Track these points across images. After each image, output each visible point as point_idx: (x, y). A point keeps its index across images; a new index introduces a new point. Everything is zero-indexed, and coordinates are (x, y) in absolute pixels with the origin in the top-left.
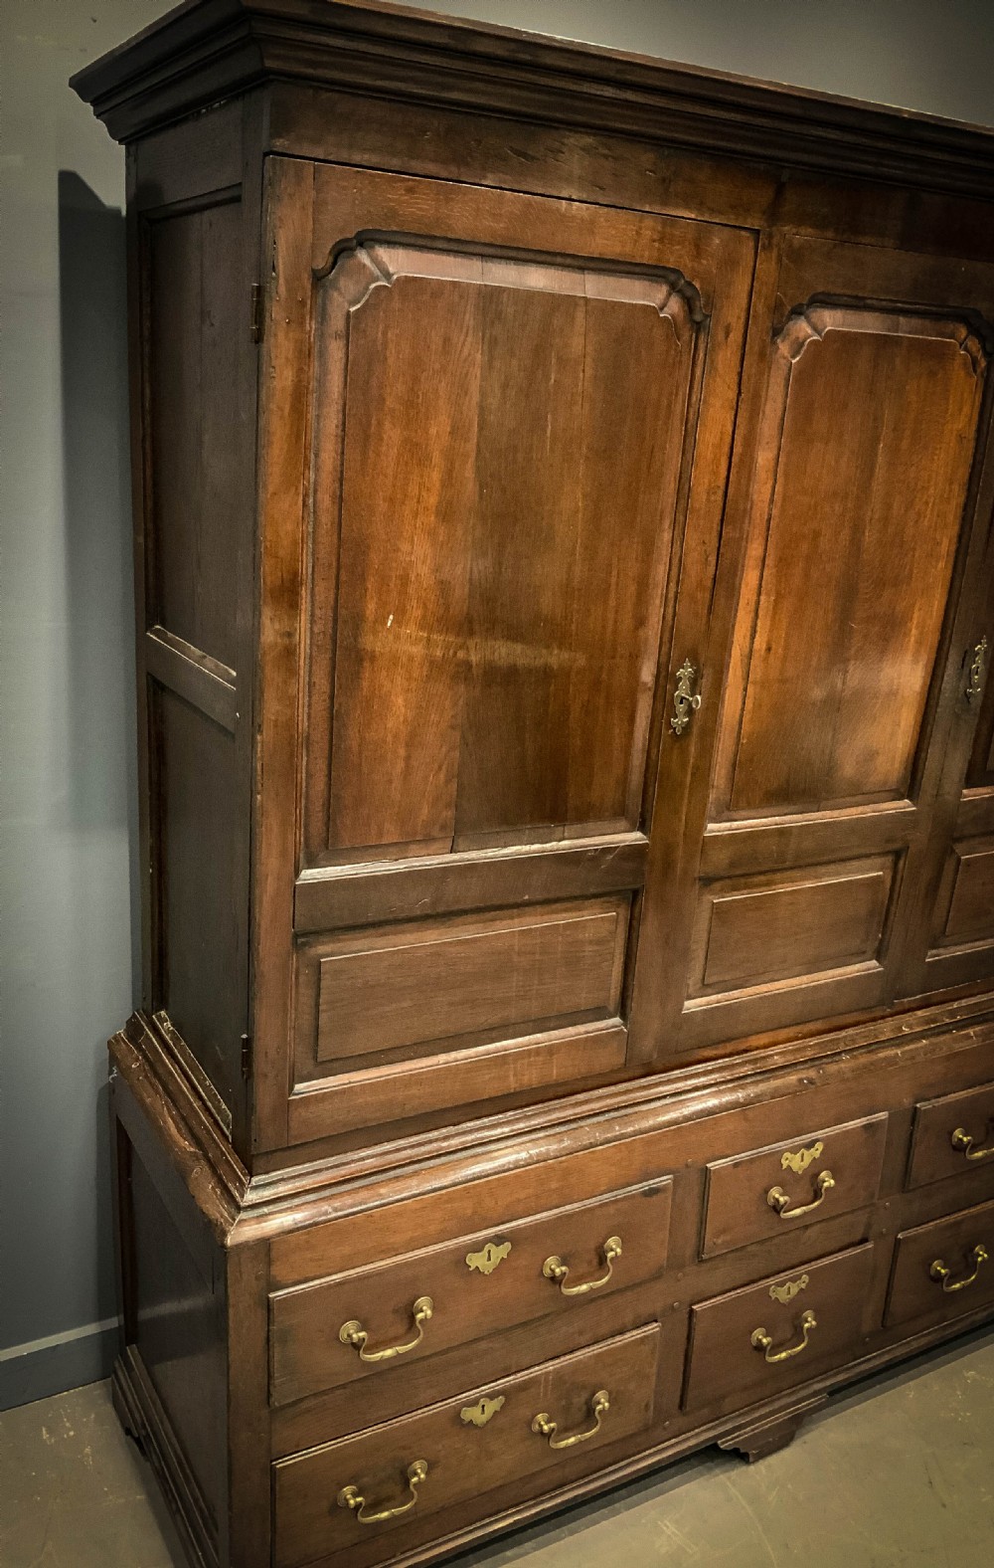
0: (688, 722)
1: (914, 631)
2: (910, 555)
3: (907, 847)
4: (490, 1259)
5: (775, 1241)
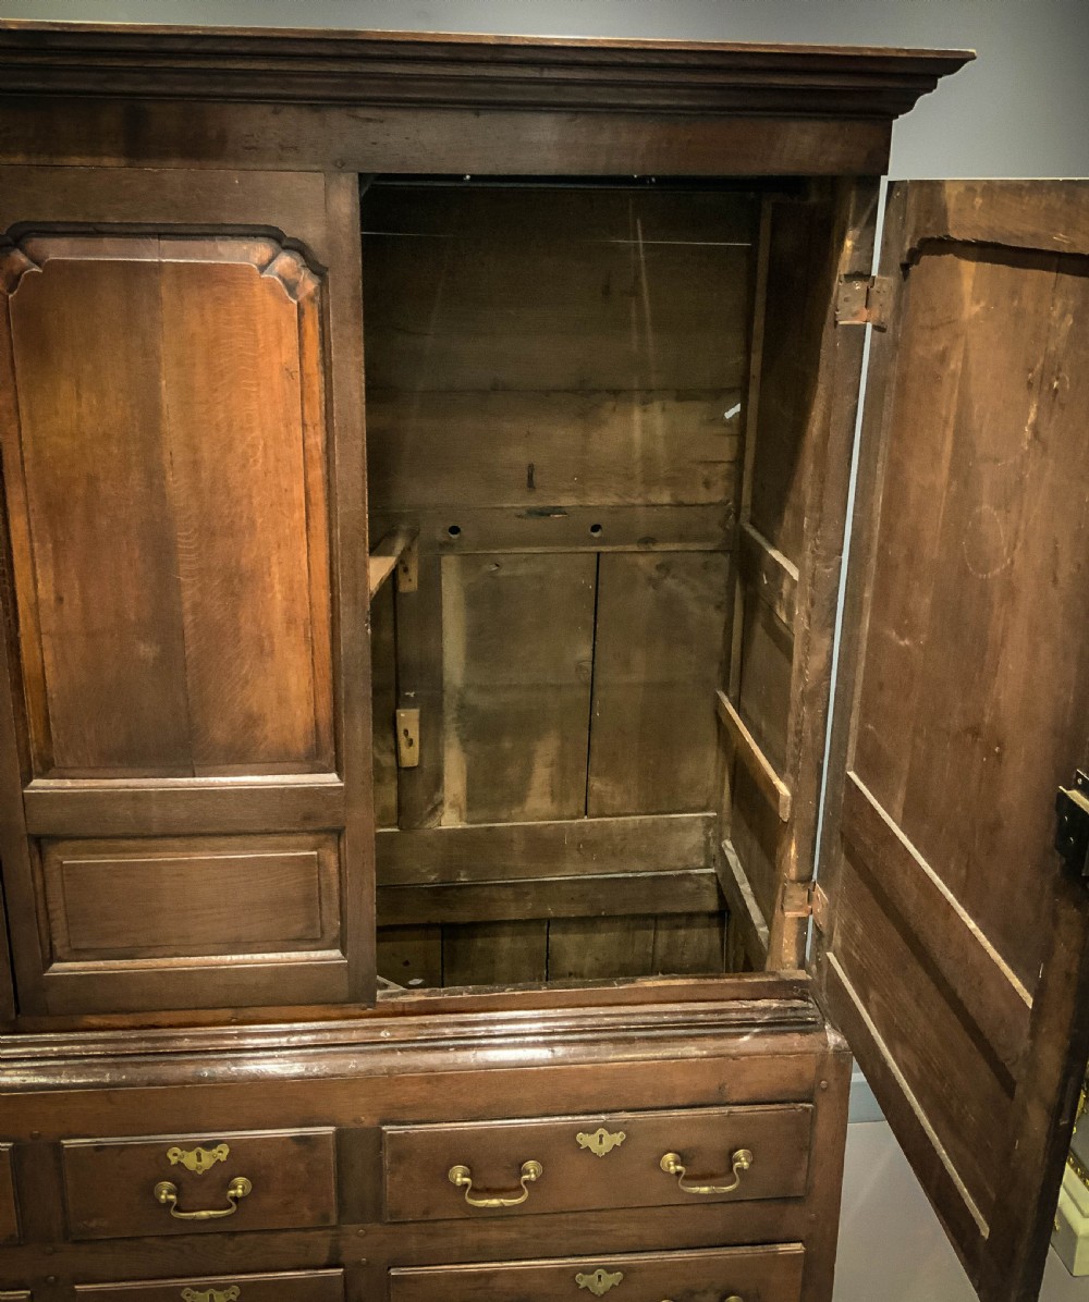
1: (277, 587)
2: (245, 502)
3: (344, 828)
5: (187, 1239)
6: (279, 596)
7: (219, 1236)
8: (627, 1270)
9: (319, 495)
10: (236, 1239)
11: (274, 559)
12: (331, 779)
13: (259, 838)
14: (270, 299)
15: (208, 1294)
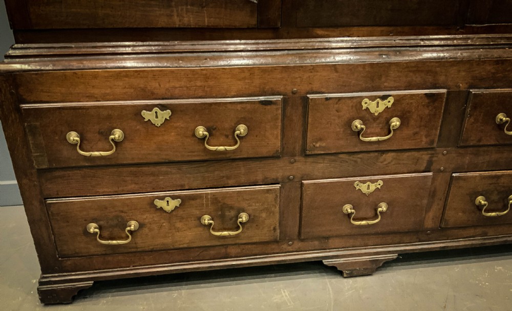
4: (157, 117)
5: (360, 156)
10: (385, 155)
15: (366, 185)
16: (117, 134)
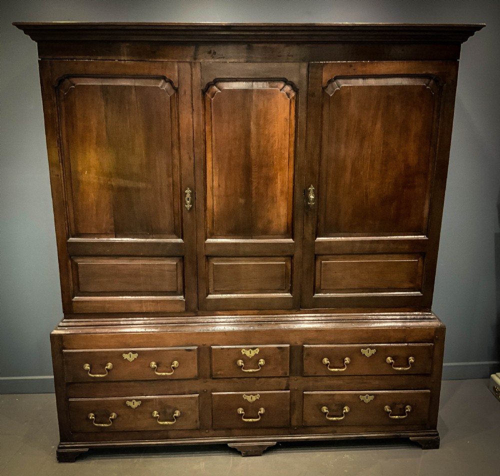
0: (192, 207)
1: (279, 182)
2: (272, 157)
3: (294, 255)
4: (130, 357)
5: (245, 379)
6: (279, 185)
7: (254, 379)
8: (375, 395)
9: (292, 155)
10: (260, 380)
11: (279, 174)
12: (291, 240)
13: (269, 258)
14: (283, 99)
15: (250, 397)
16: (110, 365)
